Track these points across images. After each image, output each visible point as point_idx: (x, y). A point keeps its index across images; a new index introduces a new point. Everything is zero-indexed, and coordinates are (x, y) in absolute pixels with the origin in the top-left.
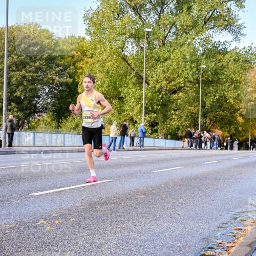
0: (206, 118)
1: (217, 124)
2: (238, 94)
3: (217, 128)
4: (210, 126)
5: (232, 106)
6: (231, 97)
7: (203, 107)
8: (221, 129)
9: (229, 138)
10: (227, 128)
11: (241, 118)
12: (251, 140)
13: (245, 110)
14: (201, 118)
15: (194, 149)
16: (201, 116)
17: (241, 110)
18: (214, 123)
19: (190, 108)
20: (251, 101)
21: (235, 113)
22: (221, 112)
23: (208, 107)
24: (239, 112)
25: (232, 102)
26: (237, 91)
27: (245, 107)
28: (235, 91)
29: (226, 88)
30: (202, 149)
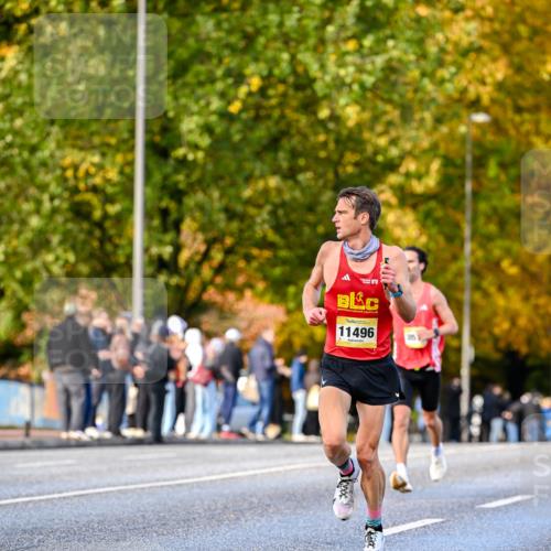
0: (177, 226)
1: (248, 258)
2: (391, 69)
3: (251, 286)
4: (207, 272)
5: (350, 140)
6: (339, 84)
7: (159, 151)
11: (409, 217)
12: (475, 364)
13: (436, 165)
14: (148, 228)
15: (100, 443)
16: (148, 216)
17: (411, 166)
18: (229, 252)
19: (71, 156)
20: (476, 105)
22: (273, 182)
23: (196, 147)
24: (394, 179)
25: (352, 114)
26: (381, 42)
27: (434, 147)
28: (368, 42)
29: (310, 24)
30: (158, 439)
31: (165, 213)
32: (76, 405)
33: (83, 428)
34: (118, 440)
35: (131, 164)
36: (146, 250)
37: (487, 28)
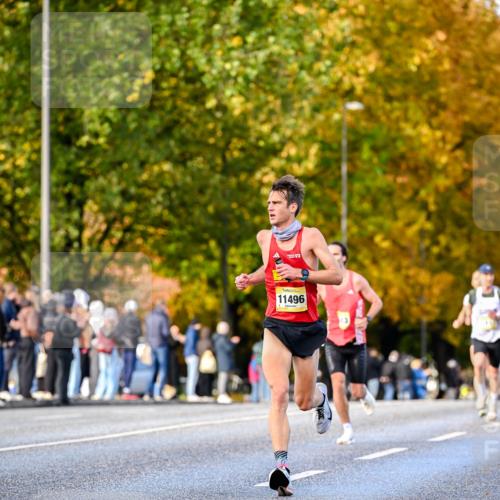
0: (81, 205)
1: (145, 235)
2: (272, 62)
5: (236, 128)
6: (226, 77)
7: (63, 139)
8: (172, 263)
9: (223, 328)
10: (210, 257)
13: (314, 149)
15: (13, 405)
17: (292, 151)
18: (128, 230)
20: (350, 94)
21: (251, 171)
22: (167, 167)
23: (96, 135)
24: (276, 163)
25: (237, 104)
26: (263, 38)
27: (312, 134)
28: (251, 38)
29: (199, 23)
30: (65, 402)
31: (69, 196)
34: (29, 402)
35: (38, 151)
36: (53, 231)
37: (359, 25)
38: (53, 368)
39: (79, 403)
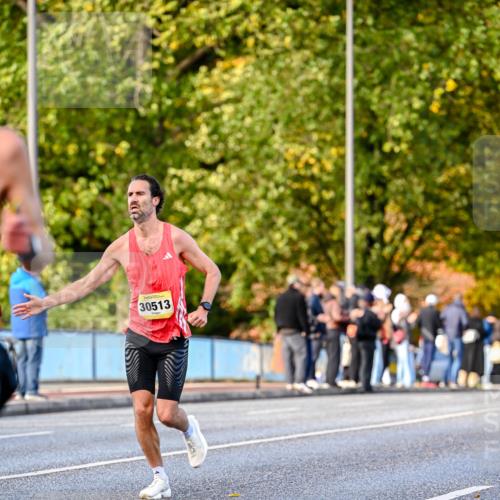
0: (382, 208)
1: (443, 233)
16: (357, 200)
18: (427, 228)
19: (294, 149)
22: (463, 169)
30: (368, 389)
31: (371, 198)
32: (299, 361)
33: (304, 381)
34: (334, 390)
36: (356, 230)
38: (356, 358)
39: (381, 391)
